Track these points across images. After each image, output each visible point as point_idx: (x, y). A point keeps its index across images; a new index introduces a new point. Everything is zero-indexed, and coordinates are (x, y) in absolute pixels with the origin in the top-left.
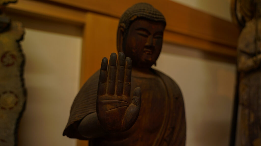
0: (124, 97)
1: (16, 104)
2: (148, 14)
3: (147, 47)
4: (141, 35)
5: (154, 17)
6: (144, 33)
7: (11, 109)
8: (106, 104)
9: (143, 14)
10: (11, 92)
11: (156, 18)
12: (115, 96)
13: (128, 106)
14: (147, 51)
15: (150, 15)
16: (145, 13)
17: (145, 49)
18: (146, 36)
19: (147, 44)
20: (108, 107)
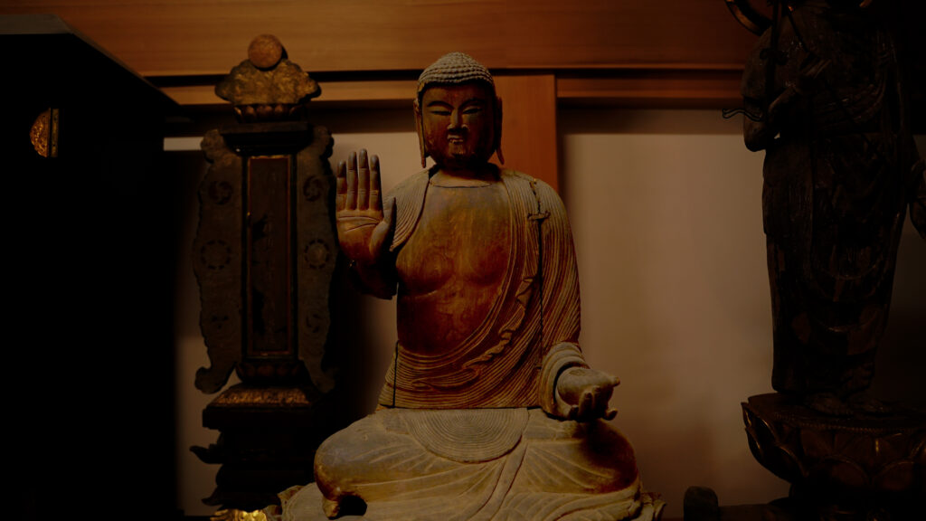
0: (371, 212)
1: (328, 259)
2: (440, 76)
3: (452, 131)
4: (436, 113)
5: (451, 78)
6: (441, 109)
7: (322, 266)
8: (344, 222)
9: (432, 78)
10: (320, 241)
11: (458, 78)
12: (358, 210)
13: (377, 224)
14: (453, 139)
15: (445, 76)
16: (436, 76)
17: (449, 136)
18: (447, 114)
19: (451, 126)
20: (347, 226)
